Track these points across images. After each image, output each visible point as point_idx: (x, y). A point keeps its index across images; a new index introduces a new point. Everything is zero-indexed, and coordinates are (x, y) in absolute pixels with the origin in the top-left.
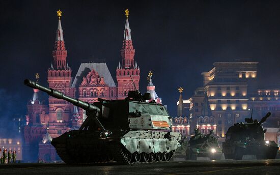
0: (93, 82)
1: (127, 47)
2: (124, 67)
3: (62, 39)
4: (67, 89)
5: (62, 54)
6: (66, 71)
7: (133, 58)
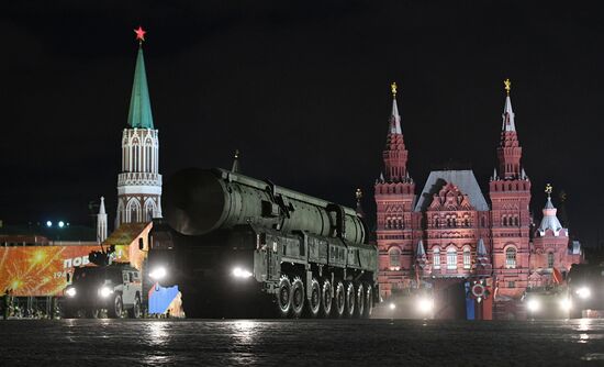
0: (451, 202)
1: (507, 143)
2: (502, 178)
3: (399, 131)
4: (408, 215)
5: (399, 157)
6: (405, 185)
7: (517, 162)
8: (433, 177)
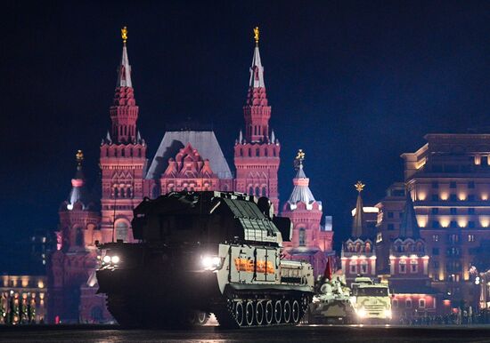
0: (189, 168)
1: (255, 102)
2: (249, 141)
3: (129, 83)
4: (138, 182)
5: (128, 114)
6: (136, 147)
7: (266, 123)
8: (169, 138)
